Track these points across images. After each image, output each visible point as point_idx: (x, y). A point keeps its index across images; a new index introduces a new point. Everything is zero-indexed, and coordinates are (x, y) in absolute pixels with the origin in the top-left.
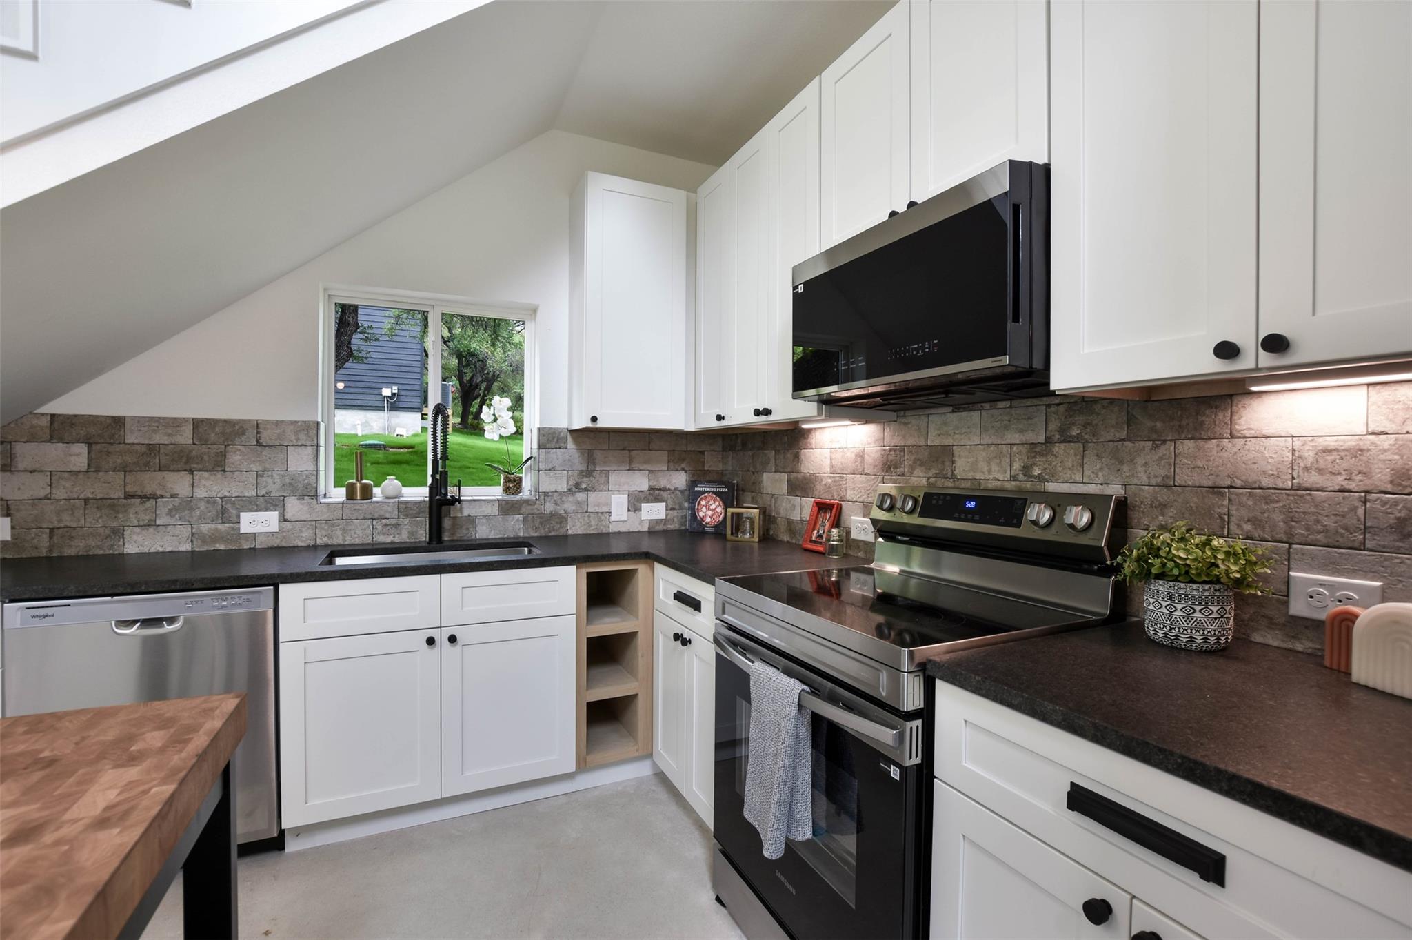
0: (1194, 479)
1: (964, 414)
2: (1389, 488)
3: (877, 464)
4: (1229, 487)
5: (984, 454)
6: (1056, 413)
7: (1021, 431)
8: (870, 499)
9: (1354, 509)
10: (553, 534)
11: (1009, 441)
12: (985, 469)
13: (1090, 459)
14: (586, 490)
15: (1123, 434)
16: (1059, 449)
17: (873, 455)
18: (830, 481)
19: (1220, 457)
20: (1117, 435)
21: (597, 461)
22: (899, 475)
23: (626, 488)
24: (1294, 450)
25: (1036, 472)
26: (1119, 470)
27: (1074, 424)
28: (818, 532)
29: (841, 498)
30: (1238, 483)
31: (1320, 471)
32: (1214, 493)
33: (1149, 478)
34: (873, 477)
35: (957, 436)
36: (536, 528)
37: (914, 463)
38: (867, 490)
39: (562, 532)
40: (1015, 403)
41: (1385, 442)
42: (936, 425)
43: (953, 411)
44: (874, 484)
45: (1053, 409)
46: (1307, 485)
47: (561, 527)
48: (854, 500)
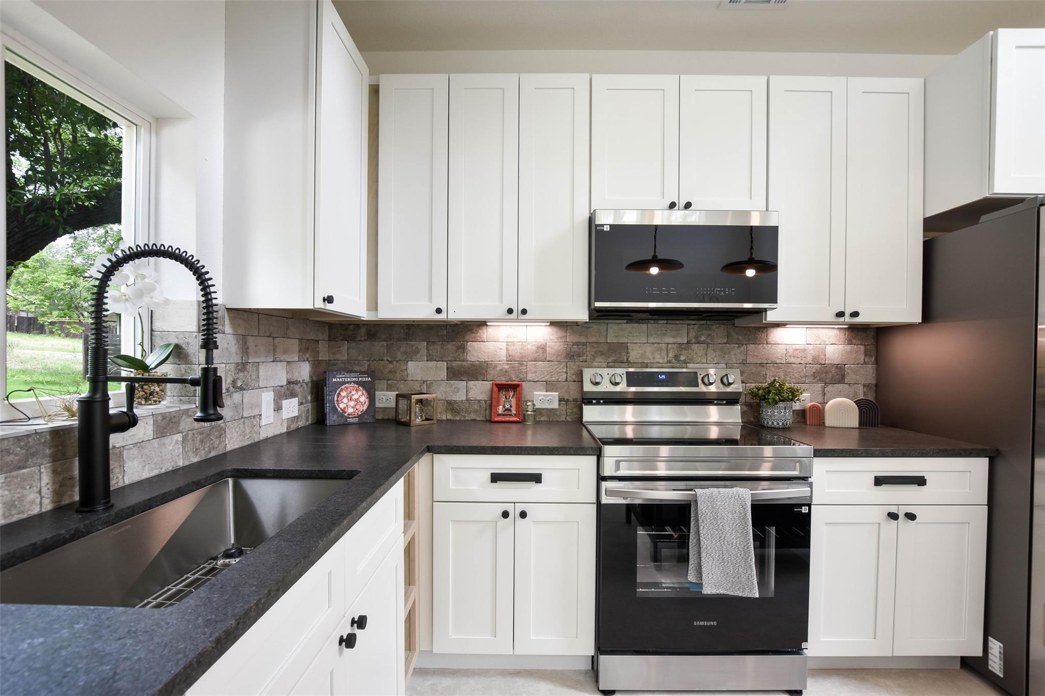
0: (755, 360)
1: (636, 325)
2: (811, 363)
3: (560, 354)
4: (766, 363)
5: (650, 348)
6: (693, 328)
7: (673, 337)
8: (553, 378)
9: (803, 370)
10: (213, 454)
11: (666, 342)
12: (651, 357)
13: (710, 352)
14: (241, 389)
15: (725, 341)
16: (695, 347)
17: (556, 348)
18: (506, 367)
19: (763, 352)
20: (723, 341)
21: (249, 351)
22: (582, 362)
23: (272, 383)
24: (786, 350)
25: (682, 358)
26: (724, 357)
27: (702, 335)
28: (504, 407)
29: (521, 379)
30: (769, 362)
31: (794, 357)
32: (761, 366)
33: (736, 360)
34: (557, 363)
35: (630, 338)
36: (196, 449)
37: (595, 353)
38: (550, 372)
39: (220, 451)
40: (669, 322)
41: (810, 347)
42: (614, 330)
43: (627, 323)
44: (558, 368)
45: (691, 327)
46: (790, 362)
47: (220, 443)
48: (536, 380)
